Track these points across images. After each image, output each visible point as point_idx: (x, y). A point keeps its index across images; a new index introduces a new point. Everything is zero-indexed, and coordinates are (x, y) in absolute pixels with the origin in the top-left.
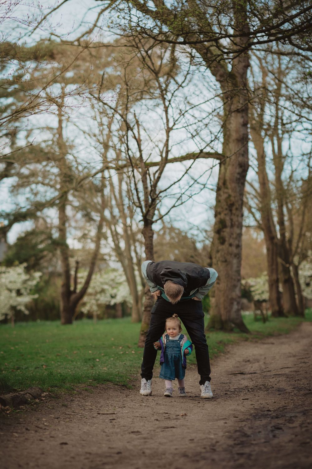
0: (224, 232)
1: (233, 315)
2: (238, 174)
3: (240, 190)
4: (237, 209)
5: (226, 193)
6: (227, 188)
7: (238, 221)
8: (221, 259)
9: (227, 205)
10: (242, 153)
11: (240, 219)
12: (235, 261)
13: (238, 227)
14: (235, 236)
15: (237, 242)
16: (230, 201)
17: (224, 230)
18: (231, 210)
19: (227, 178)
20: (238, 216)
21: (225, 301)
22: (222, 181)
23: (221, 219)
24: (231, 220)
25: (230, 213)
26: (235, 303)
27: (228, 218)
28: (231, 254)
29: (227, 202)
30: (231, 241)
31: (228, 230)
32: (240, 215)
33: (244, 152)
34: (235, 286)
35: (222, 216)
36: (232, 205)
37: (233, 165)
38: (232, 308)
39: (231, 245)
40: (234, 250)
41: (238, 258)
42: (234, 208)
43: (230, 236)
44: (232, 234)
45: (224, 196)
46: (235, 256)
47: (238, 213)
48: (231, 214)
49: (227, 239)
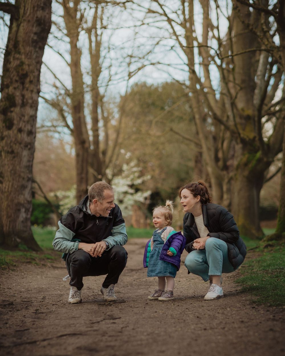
0: (12, 112)
1: (19, 226)
2: (35, 33)
3: (37, 57)
4: (31, 82)
5: (18, 59)
6: (19, 53)
7: (32, 98)
8: (6, 148)
9: (18, 75)
10: (42, 5)
11: (34, 96)
12: (25, 153)
13: (31, 107)
14: (26, 118)
15: (29, 127)
16: (22, 70)
17: (12, 109)
18: (23, 83)
19: (20, 39)
20: (32, 91)
21: (8, 206)
22: (12, 43)
23: (8, 94)
24: (23, 96)
25: (21, 87)
26: (23, 210)
27: (18, 93)
28: (20, 144)
29: (18, 72)
30: (21, 125)
31: (17, 109)
32: (35, 90)
33: (45, 4)
34: (24, 187)
35: (11, 90)
36: (25, 76)
37: (29, 21)
38: (18, 217)
39: (20, 130)
40: (24, 137)
41: (29, 149)
42: (28, 80)
43: (20, 119)
44: (23, 116)
45: (14, 64)
46: (26, 146)
47: (32, 87)
48: (23, 88)
49: (15, 122)
